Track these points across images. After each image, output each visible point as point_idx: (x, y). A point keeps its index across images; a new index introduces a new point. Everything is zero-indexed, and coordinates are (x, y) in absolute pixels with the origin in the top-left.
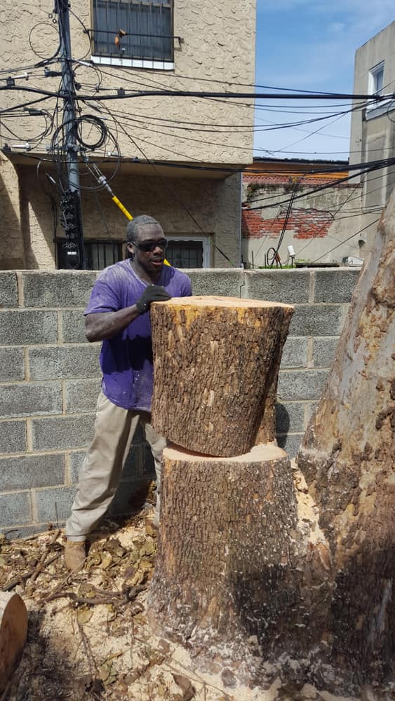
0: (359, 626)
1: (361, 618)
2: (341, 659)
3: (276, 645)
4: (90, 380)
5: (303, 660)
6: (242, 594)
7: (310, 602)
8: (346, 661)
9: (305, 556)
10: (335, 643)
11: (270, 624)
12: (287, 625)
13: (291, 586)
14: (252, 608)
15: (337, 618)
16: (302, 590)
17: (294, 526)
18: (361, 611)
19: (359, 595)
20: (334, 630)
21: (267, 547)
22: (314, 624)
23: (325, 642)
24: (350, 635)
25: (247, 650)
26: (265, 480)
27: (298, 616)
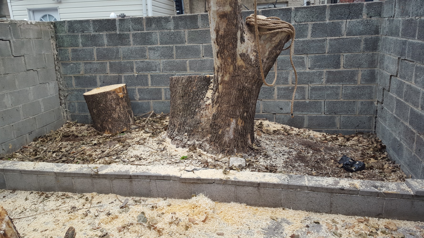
1: (221, 131)
2: (213, 143)
3: (192, 136)
5: (200, 142)
6: (184, 120)
7: (204, 123)
9: (204, 108)
10: (211, 137)
11: (191, 129)
12: (196, 130)
13: (198, 117)
14: (187, 124)
15: (212, 129)
16: (201, 119)
17: (203, 99)
18: (220, 128)
19: (219, 121)
20: (211, 133)
21: (192, 104)
22: (204, 130)
23: (208, 137)
24: (216, 135)
25: (184, 137)
27: (200, 127)
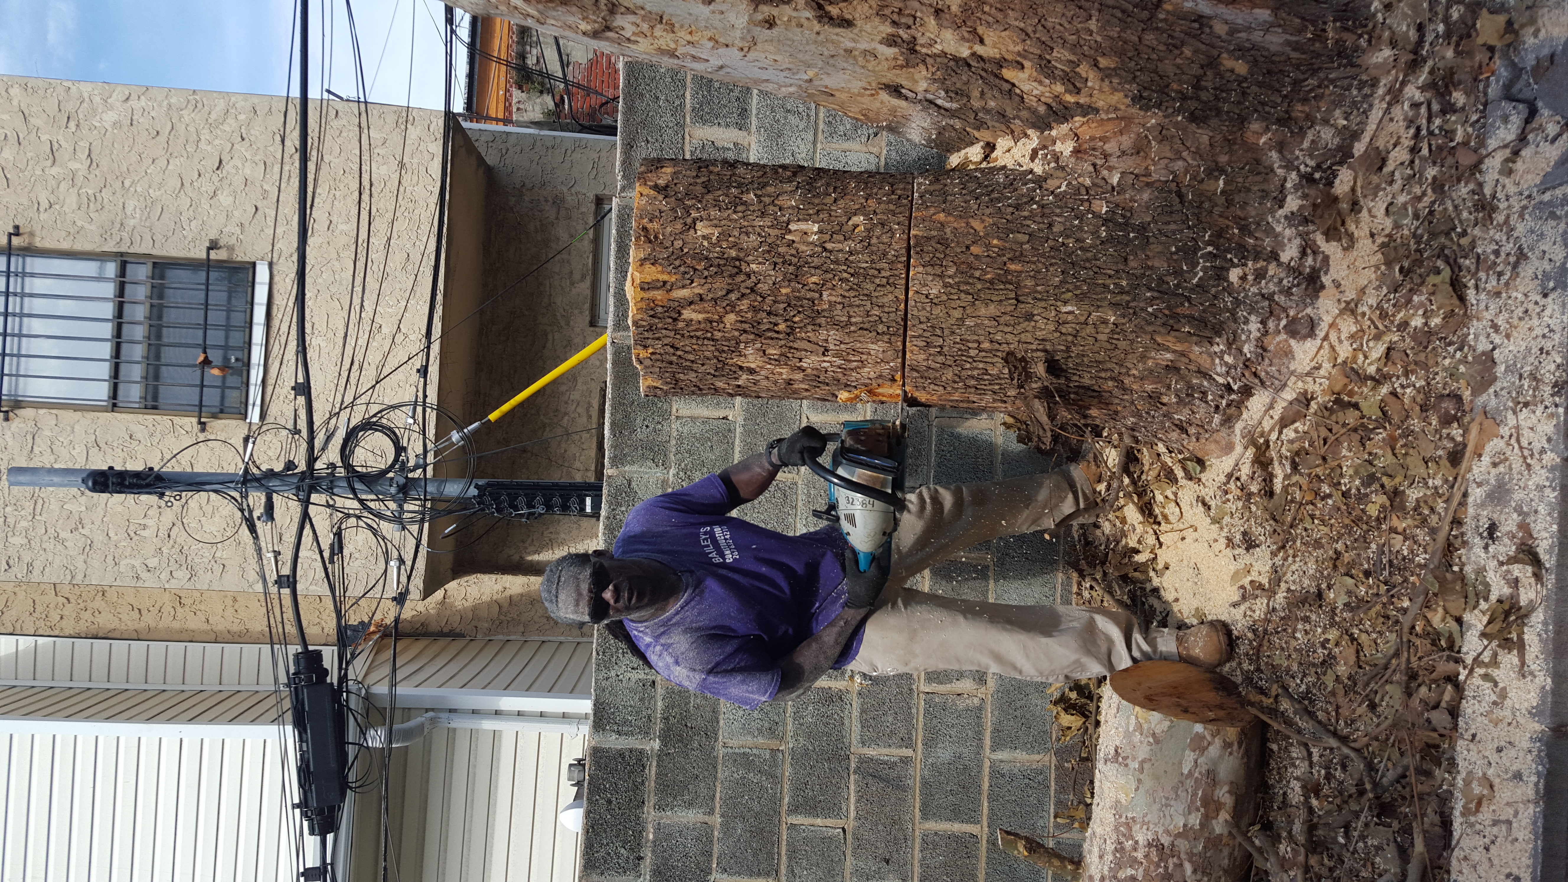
0: (1241, 67)
1: (1228, 62)
2: (1299, 109)
3: (1251, 234)
4: (800, 504)
5: (1289, 185)
6: (1150, 289)
7: (1180, 163)
8: (1305, 100)
9: (1094, 165)
10: (1265, 118)
11: (1209, 243)
12: (1217, 210)
13: (1146, 196)
14: (1178, 273)
15: (1218, 112)
16: (1155, 177)
17: (1040, 181)
18: (1212, 63)
19: (1178, 67)
20: (1242, 121)
21: (1068, 237)
22: (1223, 159)
23: (1263, 140)
24: (1254, 88)
25: (1254, 290)
26: (948, 230)
27: (1204, 187)
